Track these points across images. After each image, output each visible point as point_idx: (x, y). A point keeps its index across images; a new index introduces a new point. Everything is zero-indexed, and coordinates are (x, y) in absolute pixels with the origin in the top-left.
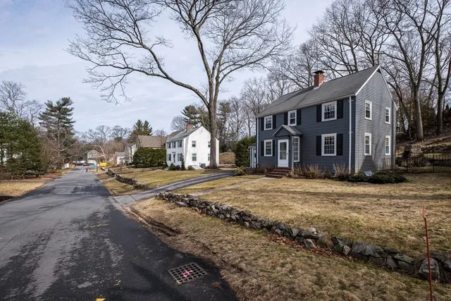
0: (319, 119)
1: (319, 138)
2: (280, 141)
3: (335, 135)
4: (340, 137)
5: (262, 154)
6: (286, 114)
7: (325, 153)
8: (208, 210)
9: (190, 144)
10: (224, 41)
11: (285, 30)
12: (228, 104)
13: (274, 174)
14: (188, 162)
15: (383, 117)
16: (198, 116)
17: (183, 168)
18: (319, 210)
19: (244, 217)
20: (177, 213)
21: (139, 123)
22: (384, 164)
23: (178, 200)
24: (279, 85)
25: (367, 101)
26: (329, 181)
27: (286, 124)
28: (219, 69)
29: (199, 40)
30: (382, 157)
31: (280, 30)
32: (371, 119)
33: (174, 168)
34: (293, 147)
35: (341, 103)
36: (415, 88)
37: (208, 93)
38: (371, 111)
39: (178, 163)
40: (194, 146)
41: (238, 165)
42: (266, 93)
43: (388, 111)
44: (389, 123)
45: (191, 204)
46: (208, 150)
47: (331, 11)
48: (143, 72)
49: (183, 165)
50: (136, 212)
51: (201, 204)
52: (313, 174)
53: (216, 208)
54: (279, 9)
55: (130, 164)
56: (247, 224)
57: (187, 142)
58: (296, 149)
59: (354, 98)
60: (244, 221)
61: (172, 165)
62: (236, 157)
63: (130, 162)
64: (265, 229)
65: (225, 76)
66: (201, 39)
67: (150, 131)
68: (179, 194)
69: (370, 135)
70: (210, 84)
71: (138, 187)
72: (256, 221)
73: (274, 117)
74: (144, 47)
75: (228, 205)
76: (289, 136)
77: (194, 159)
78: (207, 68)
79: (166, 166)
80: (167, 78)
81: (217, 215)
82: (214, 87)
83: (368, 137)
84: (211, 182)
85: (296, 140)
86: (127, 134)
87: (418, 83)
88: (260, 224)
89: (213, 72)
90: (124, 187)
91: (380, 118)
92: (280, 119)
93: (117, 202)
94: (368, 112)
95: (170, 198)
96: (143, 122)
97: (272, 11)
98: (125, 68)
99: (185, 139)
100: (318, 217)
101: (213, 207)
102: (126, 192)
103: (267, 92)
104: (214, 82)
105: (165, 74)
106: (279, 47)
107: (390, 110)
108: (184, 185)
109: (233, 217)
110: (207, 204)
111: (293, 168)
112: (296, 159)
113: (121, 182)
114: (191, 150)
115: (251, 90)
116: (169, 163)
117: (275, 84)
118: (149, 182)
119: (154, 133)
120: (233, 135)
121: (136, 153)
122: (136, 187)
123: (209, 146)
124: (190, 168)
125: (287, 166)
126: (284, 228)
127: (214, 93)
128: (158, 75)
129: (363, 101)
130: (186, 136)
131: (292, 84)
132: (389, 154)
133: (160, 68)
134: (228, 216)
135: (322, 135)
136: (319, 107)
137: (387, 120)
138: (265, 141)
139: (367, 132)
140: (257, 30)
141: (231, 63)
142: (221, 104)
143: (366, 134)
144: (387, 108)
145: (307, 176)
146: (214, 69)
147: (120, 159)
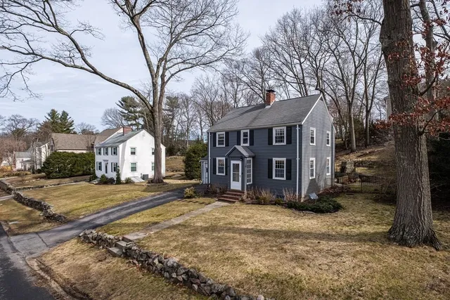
0: (270, 142)
1: (270, 161)
2: (233, 162)
3: (284, 159)
4: (289, 162)
5: (215, 172)
6: (239, 132)
7: (276, 176)
8: (149, 264)
9: (128, 151)
10: (171, 33)
11: (239, 35)
12: (176, 98)
13: (227, 197)
14: (126, 174)
15: (325, 141)
16: (138, 109)
17: (119, 181)
18: (268, 263)
19: (192, 280)
20: (108, 269)
21: (53, 114)
22: (325, 184)
23: (110, 245)
24: (233, 87)
25: (311, 128)
26: (279, 209)
27: (239, 144)
28: (164, 66)
29: (139, 32)
30: (324, 177)
31: (233, 34)
32: (314, 144)
33: (105, 181)
34: (246, 169)
35: (290, 129)
36: (350, 104)
37: (152, 94)
38: (315, 136)
39: (112, 175)
40: (133, 153)
41: (188, 176)
42: (219, 93)
43: (328, 134)
44: (330, 145)
45: (127, 254)
46: (152, 158)
47: (282, 22)
48: (59, 61)
49: (118, 178)
50: (47, 270)
51: (141, 256)
52: (264, 199)
53: (160, 262)
54: (232, 14)
55: (39, 171)
56: (196, 287)
57: (125, 149)
58: (249, 171)
59: (301, 126)
60: (192, 283)
61: (103, 176)
62: (185, 166)
63: (38, 167)
64: (214, 295)
65: (172, 75)
66: (142, 32)
67: (71, 124)
68: (111, 237)
69: (314, 159)
70: (154, 85)
71: (51, 218)
72: (205, 283)
73: (227, 133)
74: (60, 31)
75: (174, 259)
76: (242, 158)
77: (134, 169)
78: (149, 65)
79: (95, 177)
80: (95, 72)
81: (161, 272)
82: (159, 88)
83: (312, 161)
84: (155, 210)
85: (249, 161)
86: (34, 127)
87: (352, 101)
88: (209, 288)
89: (158, 71)
90: (28, 215)
91: (322, 142)
92: (233, 138)
93: (15, 250)
94: (312, 138)
95: (99, 242)
96: (60, 112)
97: (225, 15)
98: (29, 54)
99: (121, 146)
100: (267, 275)
101: (156, 261)
102: (31, 226)
103: (221, 92)
104: (159, 81)
105: (92, 68)
106: (232, 52)
107: (330, 133)
108: (118, 214)
109: (180, 278)
110: (148, 256)
111: (245, 191)
112: (249, 181)
113: (23, 203)
114: (129, 159)
115: (202, 86)
116: (99, 174)
117: (229, 85)
118: (68, 208)
119: (77, 128)
120: (182, 135)
121: (48, 159)
122: (48, 217)
123: (153, 153)
124: (128, 181)
125: (240, 189)
126: (234, 295)
127: (159, 93)
128: (81, 68)
129: (308, 128)
130: (123, 141)
131: (245, 87)
132: (330, 174)
133: (84, 60)
134: (174, 275)
135: (274, 159)
136: (270, 130)
137: (328, 143)
138: (217, 159)
139: (312, 157)
140: (209, 31)
141: (179, 60)
142: (168, 98)
143: (311, 159)
144: (328, 132)
145: (259, 202)
146: (158, 67)
147: (23, 162)
